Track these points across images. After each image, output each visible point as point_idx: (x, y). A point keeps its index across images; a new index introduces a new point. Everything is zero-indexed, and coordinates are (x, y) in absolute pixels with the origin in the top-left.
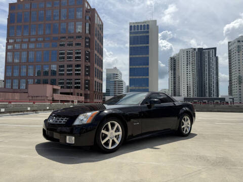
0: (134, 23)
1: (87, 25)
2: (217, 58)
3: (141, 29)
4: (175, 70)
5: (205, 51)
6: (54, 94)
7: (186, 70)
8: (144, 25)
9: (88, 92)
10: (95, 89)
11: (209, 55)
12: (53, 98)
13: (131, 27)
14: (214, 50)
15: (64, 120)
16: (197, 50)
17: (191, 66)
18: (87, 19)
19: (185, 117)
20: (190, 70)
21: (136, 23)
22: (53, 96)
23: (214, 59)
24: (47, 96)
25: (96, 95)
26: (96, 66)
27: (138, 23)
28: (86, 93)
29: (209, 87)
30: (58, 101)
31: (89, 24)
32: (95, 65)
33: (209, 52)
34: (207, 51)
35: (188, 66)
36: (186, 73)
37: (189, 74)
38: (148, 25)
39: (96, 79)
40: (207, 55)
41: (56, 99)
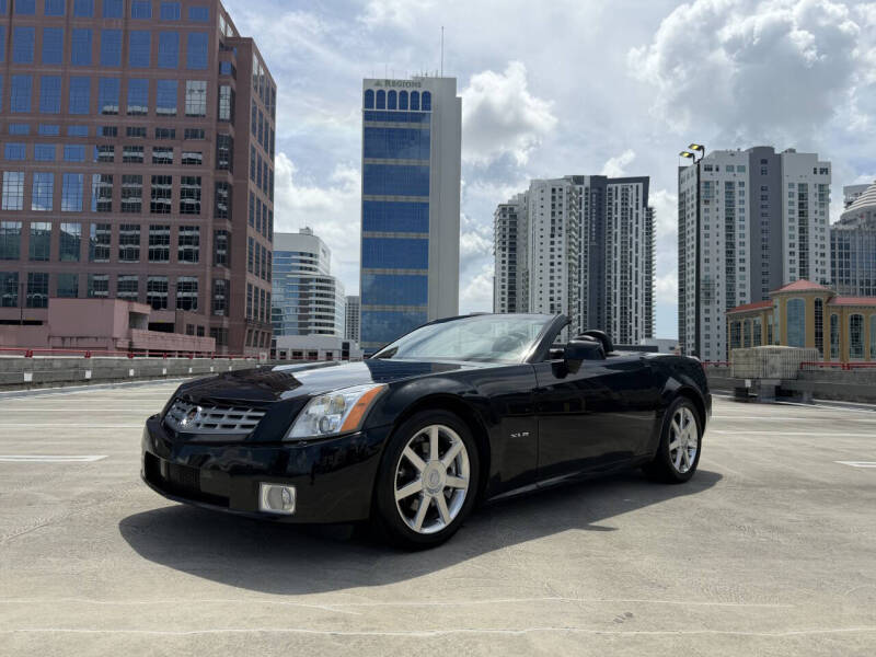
0: (378, 83)
1: (226, 91)
2: (650, 212)
3: (404, 106)
4: (513, 249)
5: (613, 186)
6: (134, 331)
7: (547, 253)
8: (415, 94)
9: (226, 323)
10: (249, 311)
11: (625, 202)
12: (131, 344)
13: (368, 95)
14: (641, 185)
15: (244, 421)
16: (587, 183)
17: (563, 239)
18: (227, 70)
19: (681, 411)
20: (563, 253)
21: (387, 82)
22: (129, 337)
23: (642, 216)
24: (116, 335)
25: (250, 331)
26: (251, 232)
27: (395, 83)
28: (216, 323)
29: (624, 310)
30: (144, 350)
31: (233, 92)
32: (249, 229)
33: (625, 192)
34: (620, 186)
35: (556, 239)
36: (547, 260)
37: (556, 267)
38: (427, 95)
39: (251, 279)
40: (619, 201)
41: (138, 345)
